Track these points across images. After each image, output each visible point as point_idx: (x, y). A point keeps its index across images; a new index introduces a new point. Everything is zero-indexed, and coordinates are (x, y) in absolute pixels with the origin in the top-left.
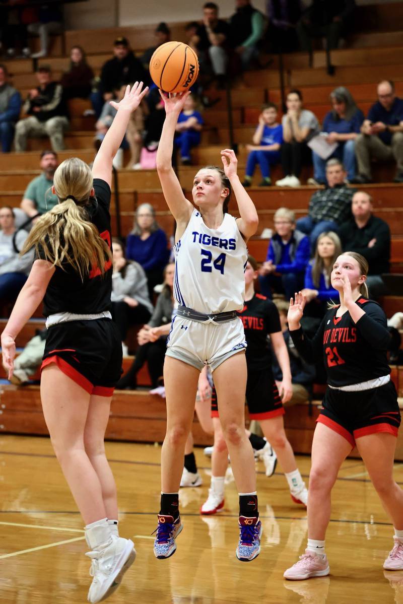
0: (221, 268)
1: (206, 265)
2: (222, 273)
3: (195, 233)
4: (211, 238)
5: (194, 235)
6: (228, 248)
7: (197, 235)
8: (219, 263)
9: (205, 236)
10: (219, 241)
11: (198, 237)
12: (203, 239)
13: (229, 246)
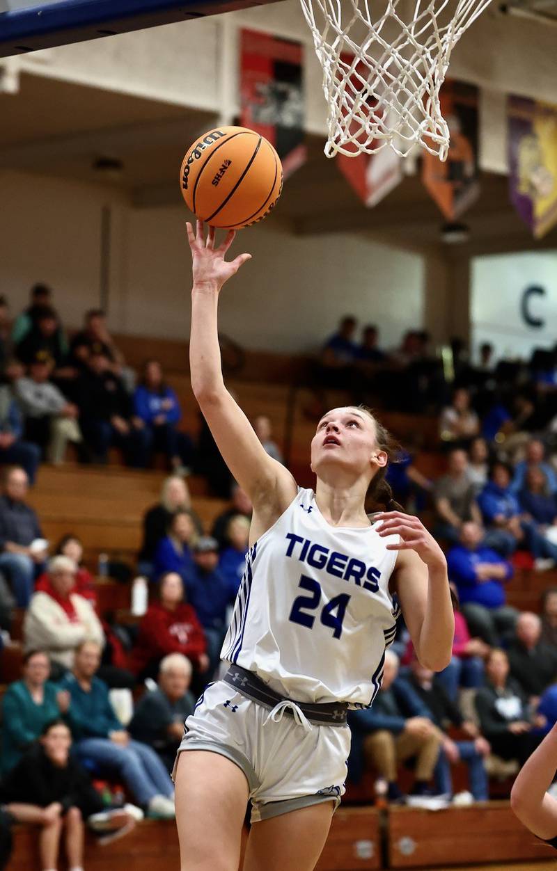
0: (335, 624)
1: (303, 610)
2: (337, 634)
3: (294, 538)
4: (329, 556)
5: (289, 541)
6: (362, 583)
7: (297, 543)
8: (334, 613)
9: (316, 547)
10: (347, 563)
11: (299, 547)
12: (310, 552)
13: (364, 579)
